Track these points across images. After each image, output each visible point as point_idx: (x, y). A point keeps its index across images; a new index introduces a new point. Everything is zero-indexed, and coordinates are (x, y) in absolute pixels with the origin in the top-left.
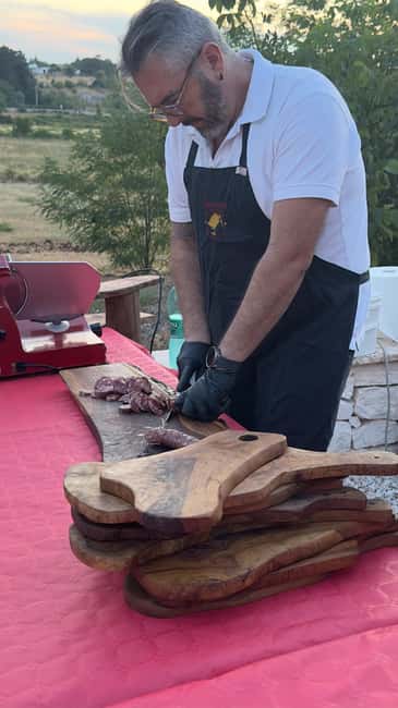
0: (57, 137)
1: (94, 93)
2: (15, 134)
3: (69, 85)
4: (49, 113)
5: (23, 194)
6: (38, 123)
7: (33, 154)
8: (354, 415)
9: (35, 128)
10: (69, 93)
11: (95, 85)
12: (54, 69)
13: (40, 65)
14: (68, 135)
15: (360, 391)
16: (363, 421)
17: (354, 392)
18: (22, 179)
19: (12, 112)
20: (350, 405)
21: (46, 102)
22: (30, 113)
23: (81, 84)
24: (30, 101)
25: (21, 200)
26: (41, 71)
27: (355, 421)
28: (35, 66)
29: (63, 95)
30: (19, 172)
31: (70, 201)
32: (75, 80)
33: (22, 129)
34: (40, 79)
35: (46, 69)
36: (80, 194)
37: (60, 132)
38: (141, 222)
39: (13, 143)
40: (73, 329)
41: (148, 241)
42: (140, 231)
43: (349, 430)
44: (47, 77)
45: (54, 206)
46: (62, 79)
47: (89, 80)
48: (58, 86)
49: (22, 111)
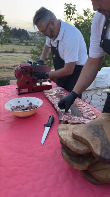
0: (33, 45)
1: (39, 37)
2: (25, 45)
3: (35, 36)
4: (31, 41)
5: (27, 56)
6: (29, 43)
7: (29, 49)
8: (101, 99)
9: (29, 44)
10: (35, 37)
11: (40, 36)
12: (32, 33)
13: (30, 32)
14: (35, 45)
15: (102, 94)
16: (103, 100)
17: (101, 94)
18: (27, 53)
19: (25, 41)
20: (100, 97)
21: (31, 39)
22: (28, 41)
23: (37, 36)
24: (28, 39)
25: (27, 57)
26: (30, 33)
27: (101, 100)
28: (29, 33)
29: (34, 38)
30: (26, 52)
31: (36, 57)
32: (36, 35)
33: (27, 44)
34: (30, 35)
35: (31, 33)
36: (38, 55)
37: (33, 44)
38: (49, 61)
39: (25, 47)
40: (44, 81)
41: (50, 64)
42: (49, 62)
43: (100, 102)
44: (31, 34)
45: (33, 58)
46: (33, 35)
47: (39, 35)
48: (33, 36)
49: (27, 41)
